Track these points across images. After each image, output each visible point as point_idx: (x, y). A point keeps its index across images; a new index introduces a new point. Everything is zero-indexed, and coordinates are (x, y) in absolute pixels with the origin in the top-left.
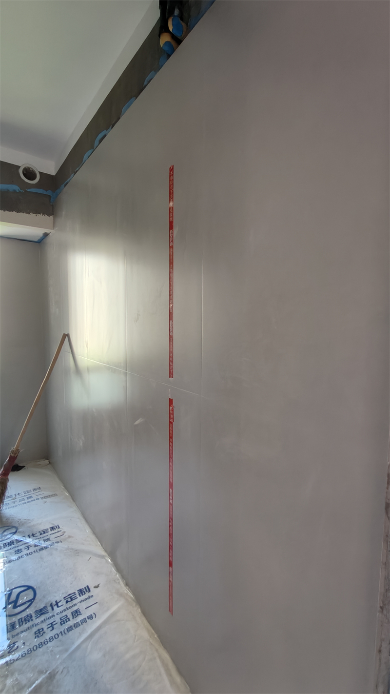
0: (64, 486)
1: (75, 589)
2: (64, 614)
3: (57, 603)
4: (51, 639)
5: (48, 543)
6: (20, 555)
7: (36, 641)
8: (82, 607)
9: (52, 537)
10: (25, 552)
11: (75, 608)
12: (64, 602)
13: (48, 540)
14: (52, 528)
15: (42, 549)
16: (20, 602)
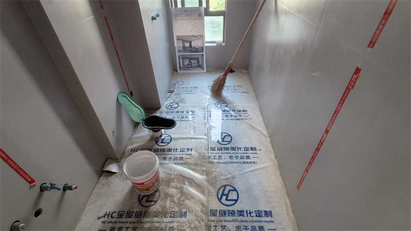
0: (253, 89)
1: (249, 146)
2: (243, 155)
3: (240, 149)
4: (236, 163)
5: (241, 118)
6: (228, 118)
7: (230, 160)
8: (251, 156)
9: (243, 115)
10: (230, 118)
11: (248, 155)
12: (243, 149)
13: (241, 116)
14: (244, 111)
15: (237, 119)
16: (225, 140)
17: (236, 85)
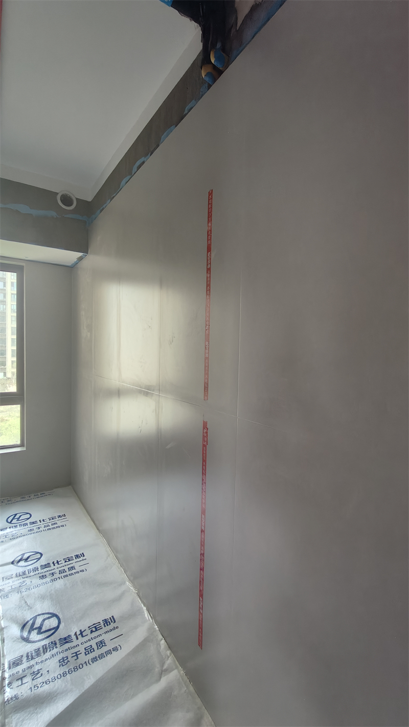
1: (100, 619)
2: (88, 644)
3: (81, 633)
4: (76, 669)
5: (73, 571)
6: (44, 581)
7: (61, 670)
8: (106, 637)
9: (77, 565)
10: (50, 578)
11: (100, 639)
12: (88, 632)
13: (73, 568)
14: (77, 556)
15: (66, 577)
16: (44, 629)
17: (56, 515)
